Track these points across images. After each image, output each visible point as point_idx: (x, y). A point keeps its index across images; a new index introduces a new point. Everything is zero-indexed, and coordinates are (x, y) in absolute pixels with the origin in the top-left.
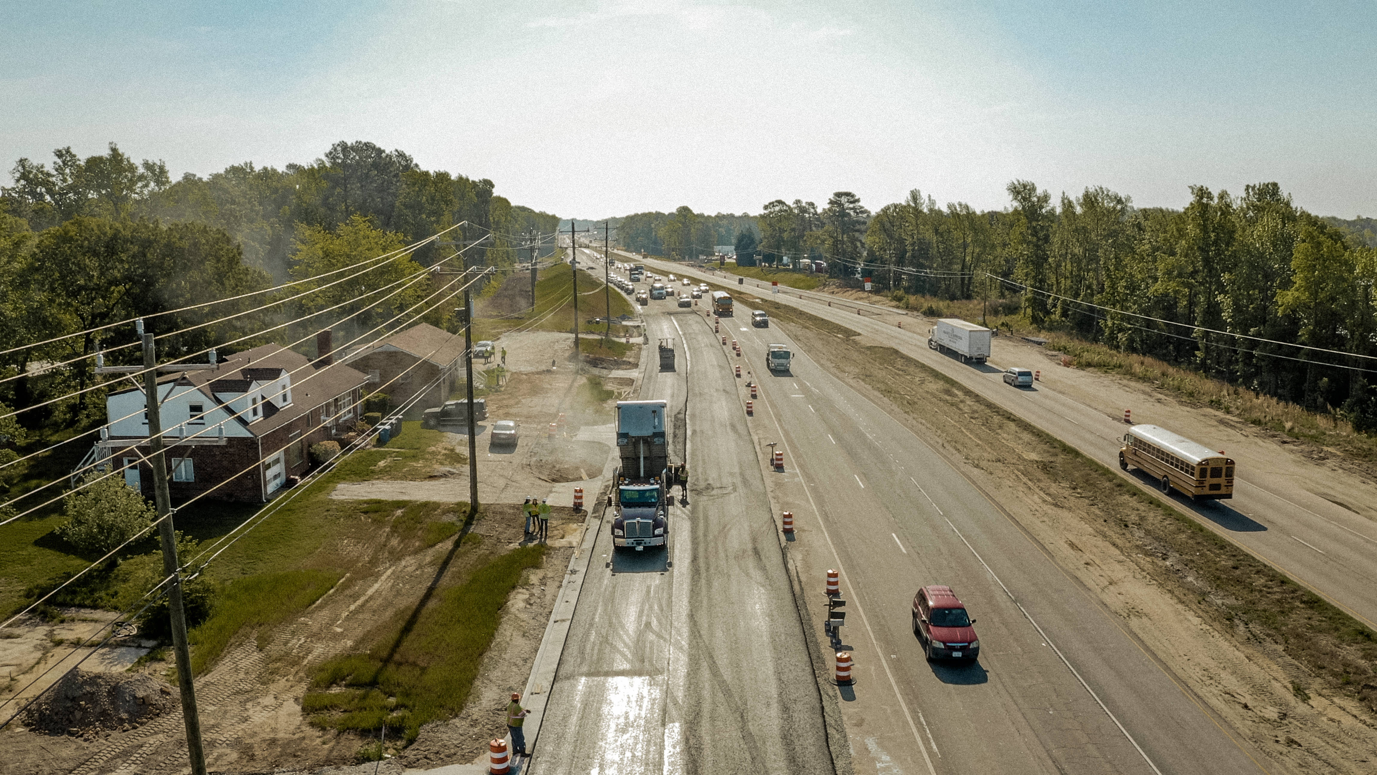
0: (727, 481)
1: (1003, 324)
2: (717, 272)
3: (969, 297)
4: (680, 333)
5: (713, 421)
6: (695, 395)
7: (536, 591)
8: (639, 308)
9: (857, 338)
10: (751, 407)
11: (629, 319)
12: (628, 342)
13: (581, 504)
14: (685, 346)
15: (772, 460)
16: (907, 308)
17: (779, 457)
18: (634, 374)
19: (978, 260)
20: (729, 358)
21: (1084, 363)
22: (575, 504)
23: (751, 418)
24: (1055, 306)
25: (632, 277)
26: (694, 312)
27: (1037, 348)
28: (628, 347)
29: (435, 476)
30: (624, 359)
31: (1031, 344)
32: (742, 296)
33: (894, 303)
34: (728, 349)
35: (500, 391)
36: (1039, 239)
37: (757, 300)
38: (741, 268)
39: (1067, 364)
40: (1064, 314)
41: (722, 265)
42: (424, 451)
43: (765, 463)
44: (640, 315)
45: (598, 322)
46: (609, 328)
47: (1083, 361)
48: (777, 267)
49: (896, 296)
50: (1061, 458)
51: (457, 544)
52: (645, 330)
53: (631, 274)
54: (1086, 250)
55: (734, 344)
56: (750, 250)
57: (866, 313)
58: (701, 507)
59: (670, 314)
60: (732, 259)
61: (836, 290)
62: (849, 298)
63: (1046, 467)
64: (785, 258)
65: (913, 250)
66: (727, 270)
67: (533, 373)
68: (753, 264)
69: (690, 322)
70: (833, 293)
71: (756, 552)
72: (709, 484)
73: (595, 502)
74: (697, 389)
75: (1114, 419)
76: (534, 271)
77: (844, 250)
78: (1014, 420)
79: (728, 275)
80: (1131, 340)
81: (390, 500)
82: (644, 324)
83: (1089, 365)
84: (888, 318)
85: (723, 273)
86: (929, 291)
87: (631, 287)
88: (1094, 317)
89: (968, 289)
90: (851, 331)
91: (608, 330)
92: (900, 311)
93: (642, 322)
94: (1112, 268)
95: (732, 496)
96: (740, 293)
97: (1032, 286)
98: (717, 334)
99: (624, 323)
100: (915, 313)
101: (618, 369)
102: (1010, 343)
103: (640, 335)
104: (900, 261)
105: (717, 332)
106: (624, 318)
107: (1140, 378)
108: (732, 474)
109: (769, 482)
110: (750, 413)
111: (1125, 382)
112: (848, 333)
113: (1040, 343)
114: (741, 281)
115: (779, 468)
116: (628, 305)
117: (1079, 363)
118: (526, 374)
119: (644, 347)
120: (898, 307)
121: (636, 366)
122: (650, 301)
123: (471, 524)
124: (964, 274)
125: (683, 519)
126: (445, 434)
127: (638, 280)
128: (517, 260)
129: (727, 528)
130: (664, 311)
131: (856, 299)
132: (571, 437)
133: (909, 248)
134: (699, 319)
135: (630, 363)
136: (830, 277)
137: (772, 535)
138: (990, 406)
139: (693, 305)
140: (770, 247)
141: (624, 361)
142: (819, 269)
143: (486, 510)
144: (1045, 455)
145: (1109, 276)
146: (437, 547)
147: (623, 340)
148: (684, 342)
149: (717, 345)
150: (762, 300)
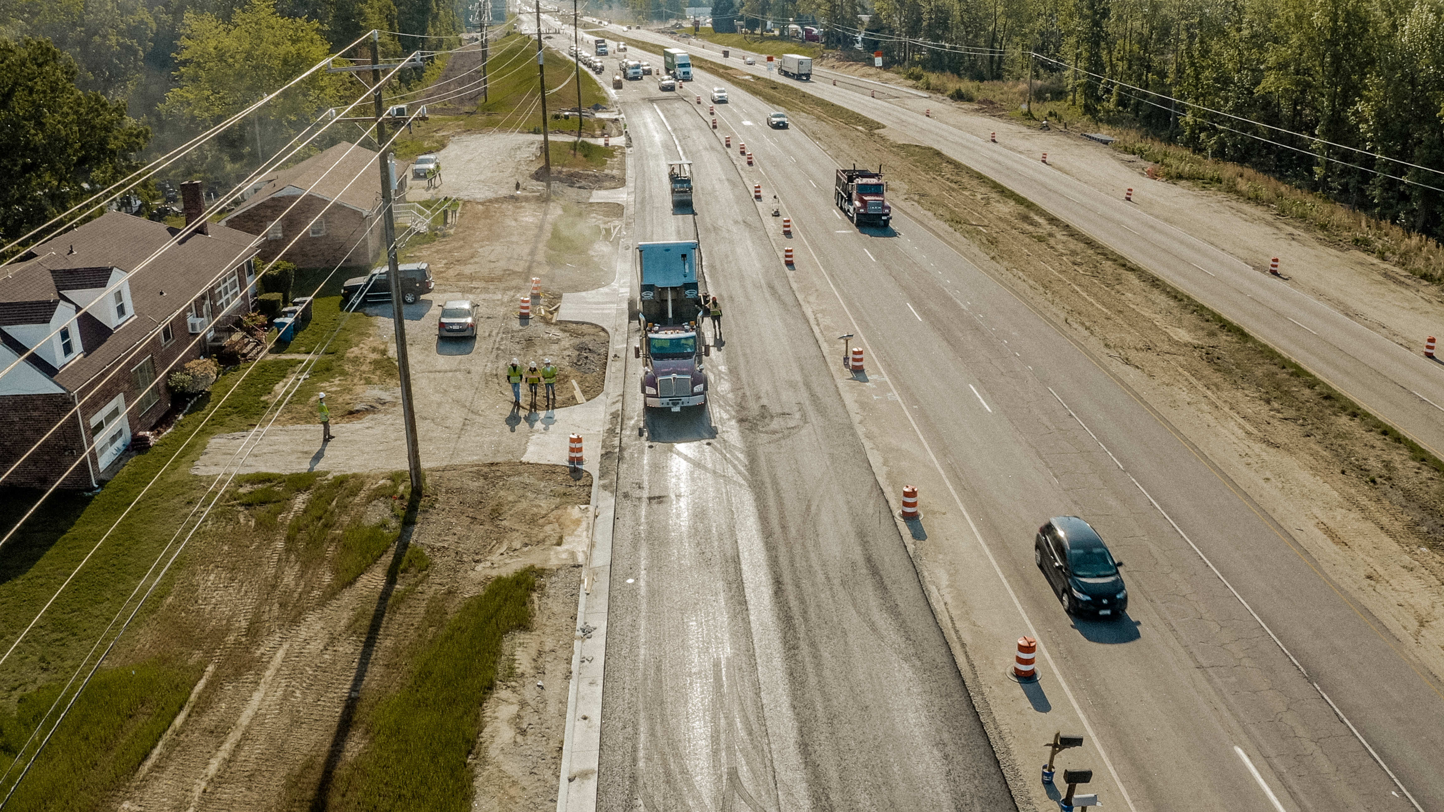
0: (788, 396)
1: (1051, 114)
2: (693, 40)
3: (999, 77)
4: (669, 128)
5: (742, 278)
6: (707, 230)
7: (529, 693)
8: (612, 92)
9: (881, 131)
10: (791, 256)
11: (605, 109)
12: (607, 144)
13: (580, 461)
14: (679, 148)
15: (846, 359)
16: (928, 88)
17: (858, 357)
18: (622, 196)
19: (1011, 33)
20: (739, 168)
21: (1173, 174)
22: (572, 460)
23: (793, 272)
24: (1108, 91)
25: (599, 50)
26: (682, 99)
27: (1107, 150)
28: (608, 152)
29: (358, 411)
30: (606, 171)
31: (1093, 142)
32: (729, 71)
33: (911, 82)
34: (733, 152)
35: (449, 235)
36: (1096, 13)
37: (747, 77)
38: (719, 36)
39: (1154, 176)
40: (1122, 102)
41: (696, 30)
42: (341, 358)
43: (835, 364)
44: (616, 102)
45: (567, 117)
46: (581, 125)
47: (1173, 171)
48: (762, 34)
49: (912, 74)
50: (1223, 338)
51: (392, 576)
52: (625, 126)
53: (597, 47)
54: (1154, 28)
55: (742, 147)
56: (729, 15)
57: (881, 95)
58: (763, 458)
59: (652, 101)
60: (707, 22)
61: (837, 64)
62: (853, 73)
63: (1211, 358)
64: (769, 23)
65: (931, 18)
66: (703, 37)
67: (490, 201)
68: (733, 30)
69: (678, 112)
70: (833, 67)
71: (874, 570)
72: (763, 406)
73: (600, 451)
74: (708, 220)
75: (1255, 268)
76: (484, 45)
77: (843, 18)
78: (1132, 270)
79: (706, 43)
80: (1222, 144)
81: (287, 472)
82: (623, 116)
83: (1180, 177)
84: (908, 102)
85: (700, 42)
86: (949, 68)
87: (599, 64)
88: (1170, 112)
89: (999, 68)
90: (873, 121)
91: (580, 129)
92: (920, 93)
93: (620, 113)
94: (1196, 54)
95: (804, 432)
96: (726, 68)
97: (1086, 69)
98: (715, 131)
99: (599, 115)
100: (939, 95)
101: (600, 188)
102: (1069, 141)
103: (620, 134)
104: (914, 30)
105: (715, 127)
106: (597, 108)
107: (1249, 199)
108: (792, 385)
109: (849, 399)
110: (790, 264)
111: (1234, 204)
112: (872, 126)
113: (1106, 143)
114: (726, 54)
115: (858, 371)
116: (600, 89)
117: (1168, 174)
118: (482, 204)
119: (628, 151)
120: (916, 88)
121: (621, 182)
122: (625, 83)
123: (414, 523)
124: (994, 52)
125: (741, 486)
126: (373, 320)
127: (606, 53)
128: (464, 30)
129: (813, 508)
130: (643, 96)
131: (863, 76)
132: (551, 313)
133: (926, 16)
134: (689, 108)
135: (613, 177)
136: (827, 48)
137: (887, 523)
138: (1090, 243)
139: (677, 87)
140: (753, 11)
141: (607, 175)
142: (810, 37)
143: (436, 486)
144: (1201, 333)
145: (1193, 64)
146: (358, 585)
147: (601, 142)
148: (677, 142)
149: (719, 148)
150: (754, 76)
